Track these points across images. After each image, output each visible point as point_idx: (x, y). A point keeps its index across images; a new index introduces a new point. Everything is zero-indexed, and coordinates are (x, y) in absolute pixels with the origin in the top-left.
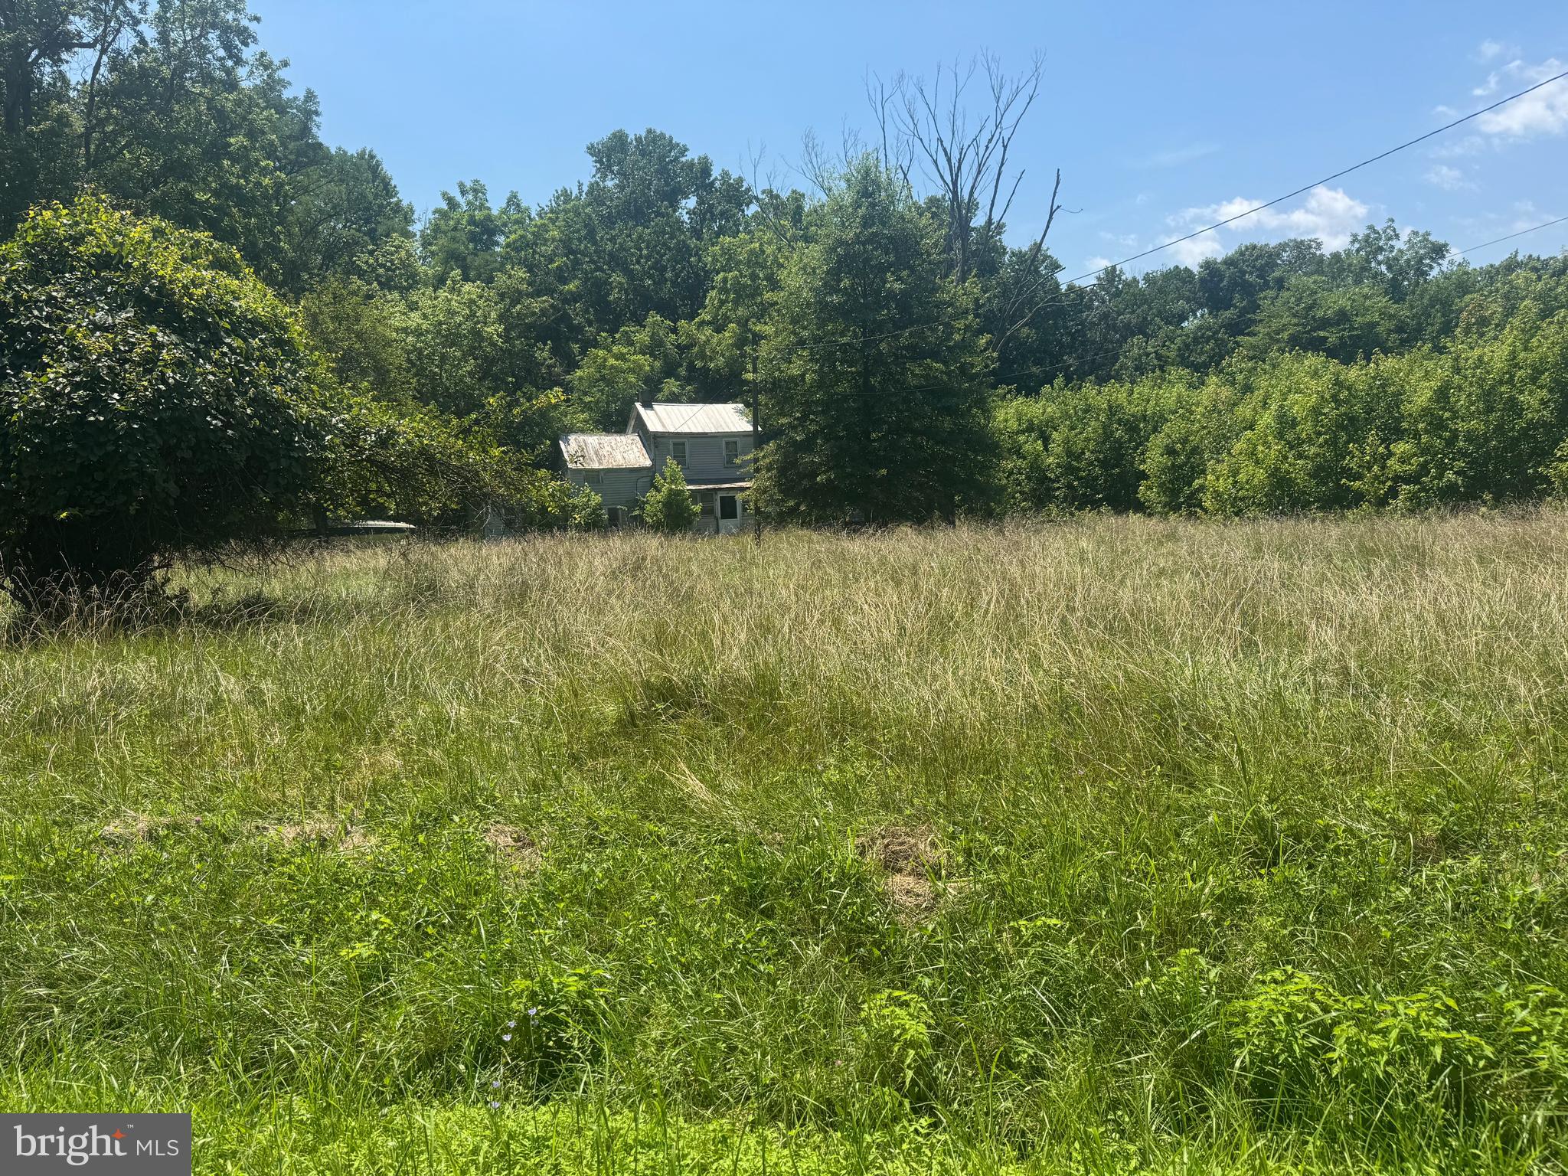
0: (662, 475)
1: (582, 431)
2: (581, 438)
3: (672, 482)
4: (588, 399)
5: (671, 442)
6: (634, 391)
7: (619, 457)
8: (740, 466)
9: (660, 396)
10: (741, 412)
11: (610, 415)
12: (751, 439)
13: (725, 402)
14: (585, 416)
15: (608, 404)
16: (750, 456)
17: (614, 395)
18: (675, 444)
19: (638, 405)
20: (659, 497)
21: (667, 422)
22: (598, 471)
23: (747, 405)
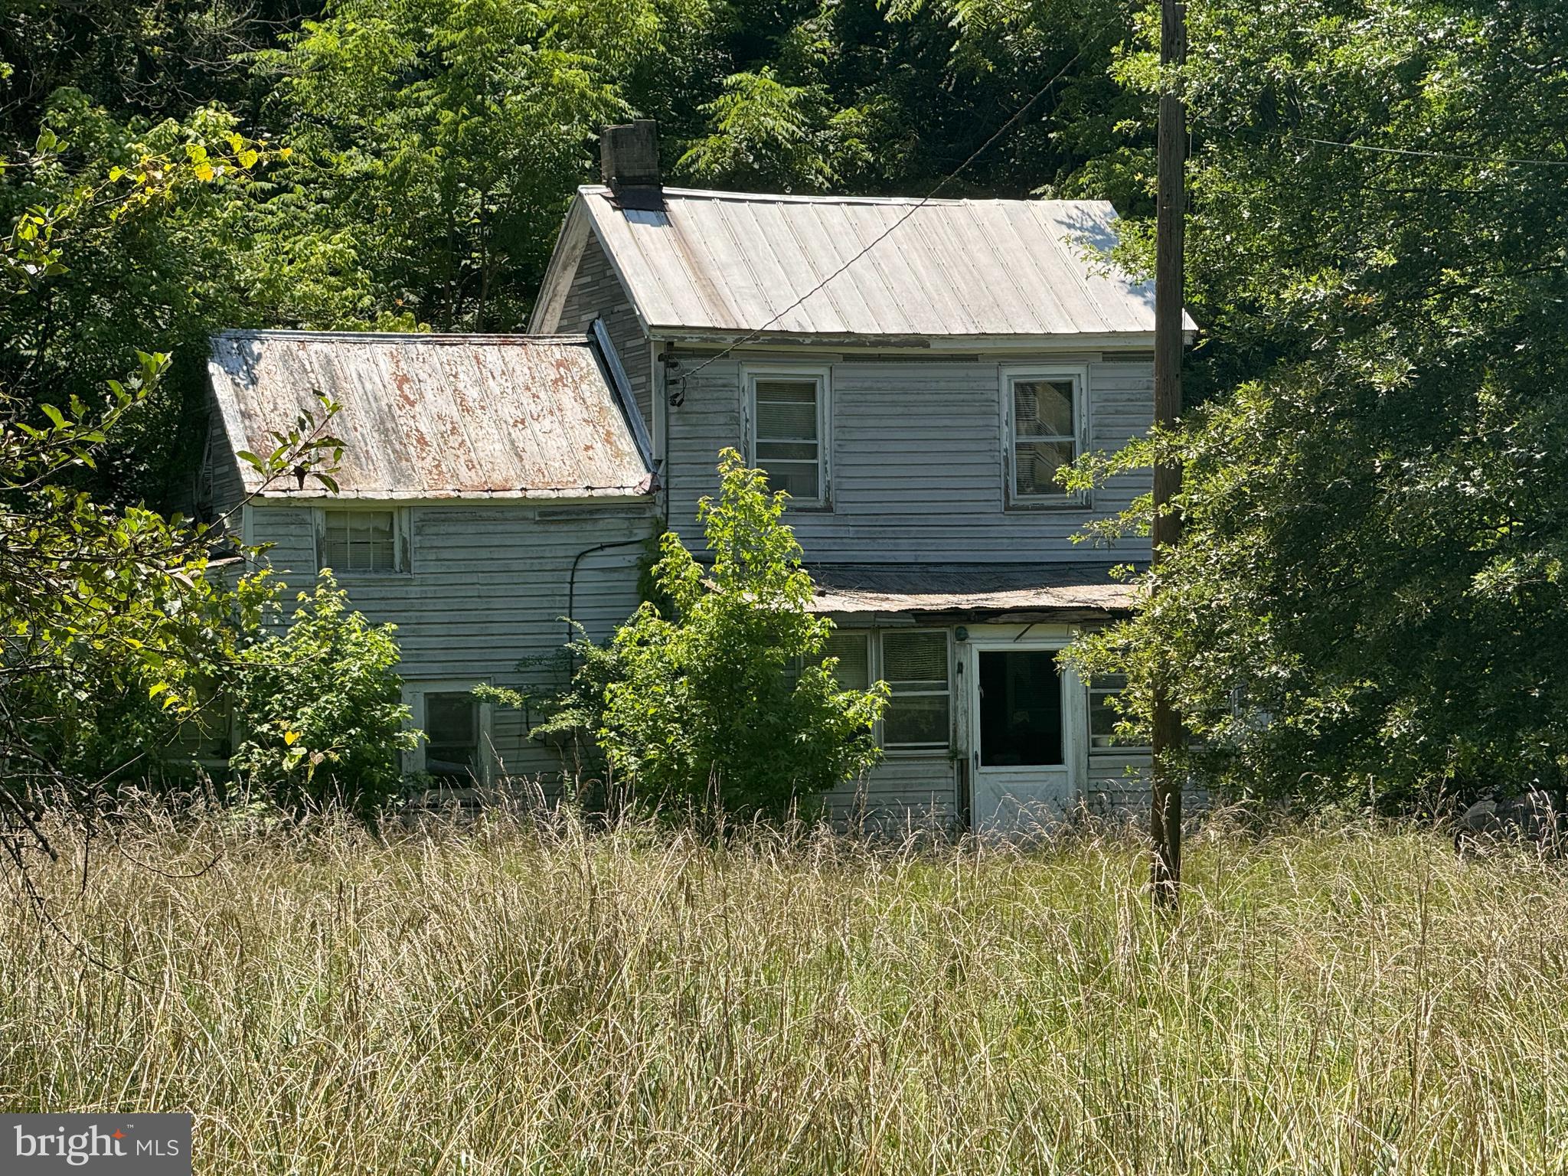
0: (695, 536)
1: (323, 320)
2: (317, 349)
3: (743, 572)
4: (353, 163)
5: (748, 376)
6: (578, 132)
7: (491, 447)
8: (1087, 506)
9: (701, 153)
10: (1098, 241)
11: (459, 243)
12: (1145, 375)
13: (1019, 188)
14: (339, 244)
15: (449, 187)
16: (1141, 457)
17: (479, 146)
18: (765, 389)
19: (596, 198)
20: (677, 651)
21: (733, 281)
22: (387, 512)
23: (1130, 205)
